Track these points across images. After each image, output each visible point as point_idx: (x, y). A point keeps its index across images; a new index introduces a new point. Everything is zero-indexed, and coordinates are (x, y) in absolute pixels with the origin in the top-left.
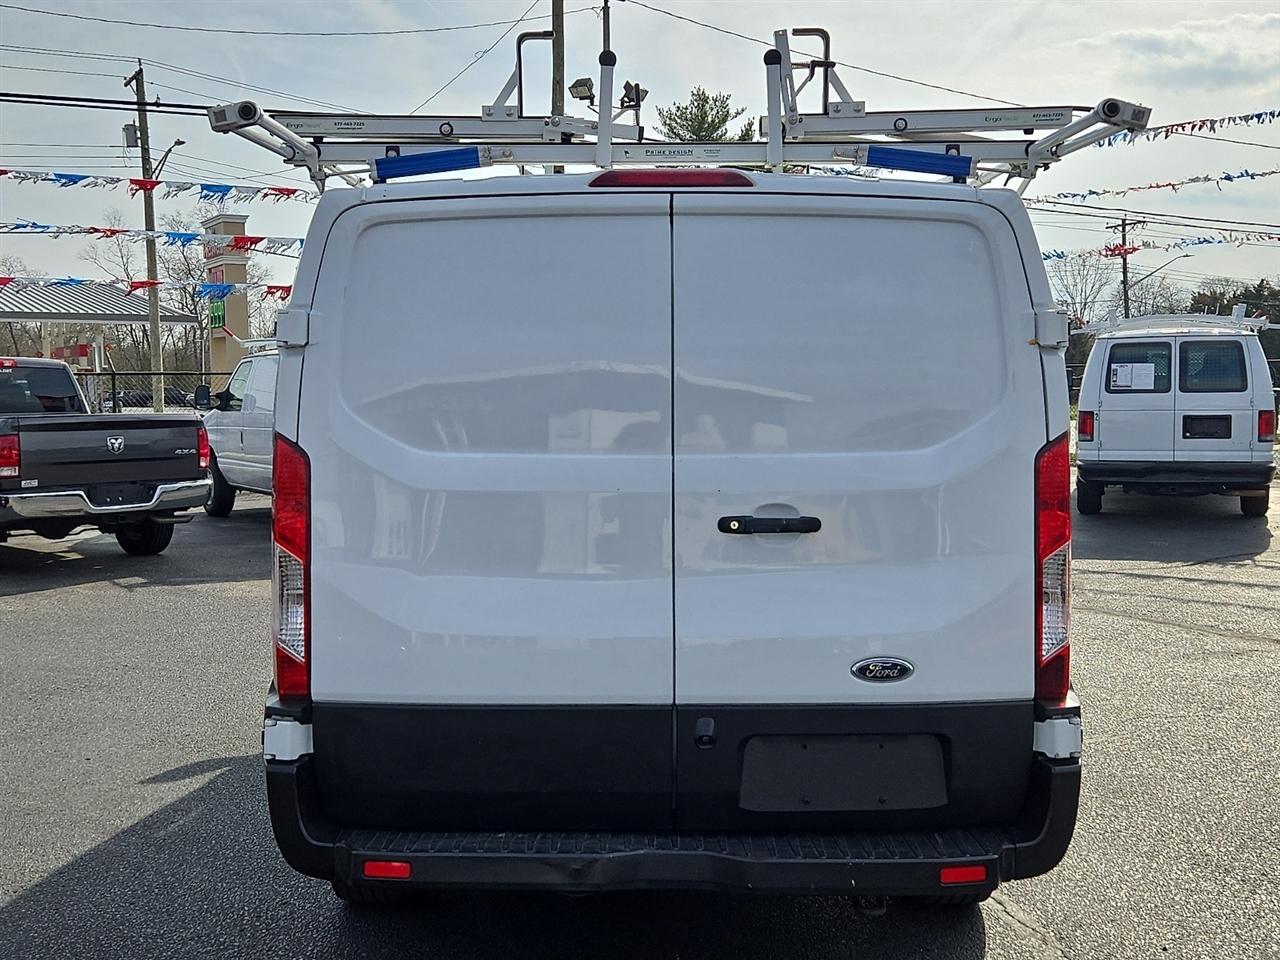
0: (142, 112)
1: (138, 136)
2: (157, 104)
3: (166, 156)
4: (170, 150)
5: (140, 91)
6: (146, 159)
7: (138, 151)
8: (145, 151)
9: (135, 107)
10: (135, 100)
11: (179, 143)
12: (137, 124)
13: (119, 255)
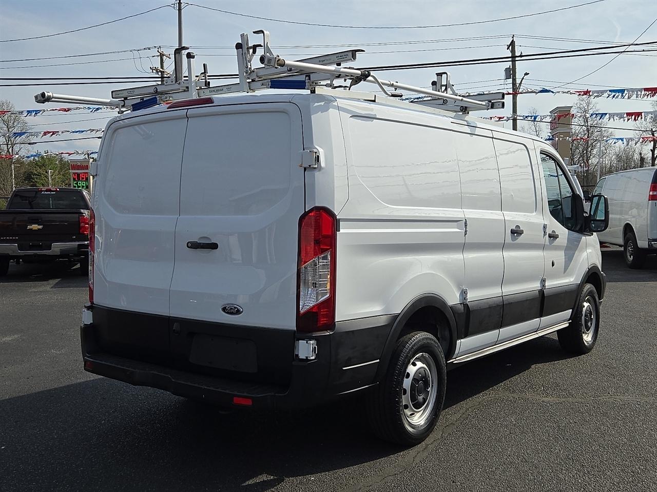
0: (514, 61)
1: (511, 73)
2: (521, 56)
3: (522, 81)
4: (523, 78)
5: (513, 51)
6: (514, 84)
7: (510, 81)
8: (514, 80)
9: (510, 59)
10: (510, 56)
11: (526, 74)
12: (511, 67)
13: (535, 130)
